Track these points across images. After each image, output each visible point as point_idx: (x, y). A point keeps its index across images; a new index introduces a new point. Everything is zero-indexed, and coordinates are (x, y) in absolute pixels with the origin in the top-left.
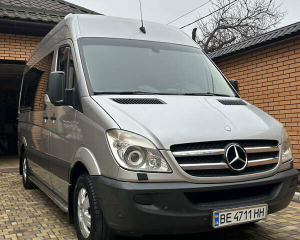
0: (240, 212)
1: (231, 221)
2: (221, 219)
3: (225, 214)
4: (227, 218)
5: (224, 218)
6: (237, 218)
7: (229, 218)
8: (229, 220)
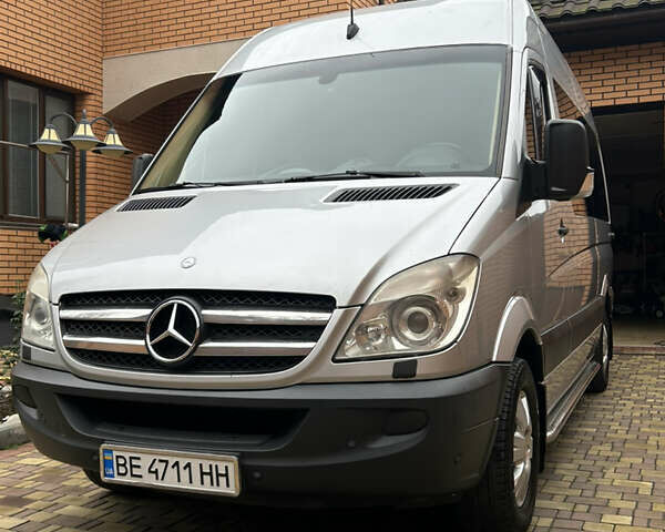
0: (161, 461)
1: (141, 476)
2: (118, 465)
3: (127, 456)
4: (132, 466)
5: (124, 465)
6: (156, 472)
7: (135, 466)
8: (135, 471)
